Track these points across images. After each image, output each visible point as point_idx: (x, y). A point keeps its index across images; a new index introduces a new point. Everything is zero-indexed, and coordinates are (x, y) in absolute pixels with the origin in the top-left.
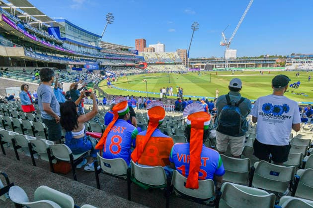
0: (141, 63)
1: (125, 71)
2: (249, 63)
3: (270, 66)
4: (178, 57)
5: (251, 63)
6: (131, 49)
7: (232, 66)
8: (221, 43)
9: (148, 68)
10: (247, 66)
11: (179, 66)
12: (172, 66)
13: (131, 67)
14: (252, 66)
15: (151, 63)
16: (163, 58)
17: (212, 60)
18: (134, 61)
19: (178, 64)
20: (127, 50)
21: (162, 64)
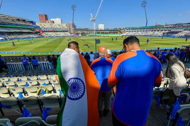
0: (37, 30)
1: (21, 36)
2: (106, 32)
3: (116, 34)
4: (66, 27)
5: (107, 32)
6: (27, 20)
7: (98, 33)
8: (91, 19)
9: (43, 34)
10: (105, 33)
11: (66, 33)
12: (61, 33)
13: (29, 33)
14: (107, 33)
15: (46, 30)
16: (55, 27)
17: (87, 30)
18: (31, 29)
19: (66, 31)
20: (24, 21)
21: (54, 31)
